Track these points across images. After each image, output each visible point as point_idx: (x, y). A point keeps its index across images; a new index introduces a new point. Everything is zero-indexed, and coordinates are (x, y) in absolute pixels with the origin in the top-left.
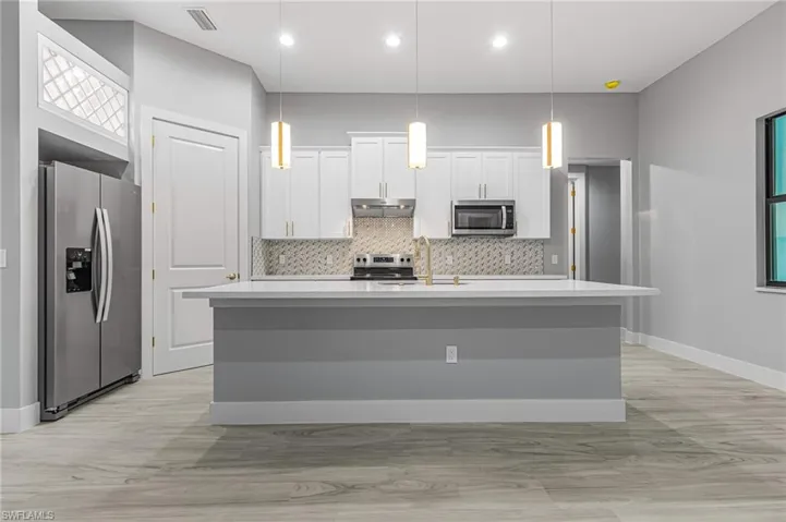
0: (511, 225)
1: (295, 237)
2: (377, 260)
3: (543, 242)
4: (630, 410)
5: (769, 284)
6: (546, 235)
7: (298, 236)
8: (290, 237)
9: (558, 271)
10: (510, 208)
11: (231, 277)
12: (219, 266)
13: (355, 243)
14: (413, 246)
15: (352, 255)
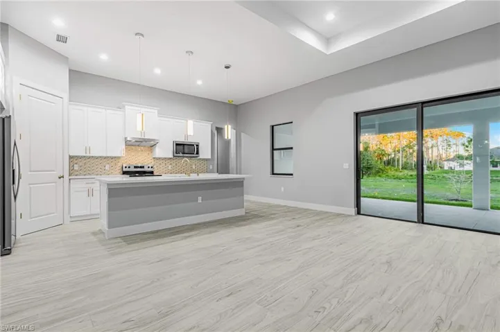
0: (197, 153)
1: (91, 155)
2: (135, 167)
3: (207, 160)
4: (246, 213)
5: (273, 174)
6: (210, 157)
7: (92, 154)
8: (88, 155)
9: (212, 172)
10: (197, 146)
11: (60, 178)
12: (54, 171)
13: (122, 159)
14: (152, 161)
15: (120, 164)
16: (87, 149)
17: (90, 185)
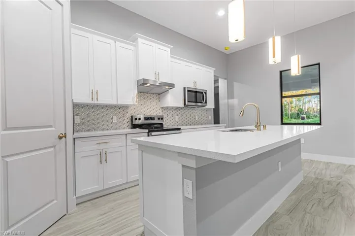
0: (206, 102)
2: (146, 119)
5: (283, 124)
6: (213, 107)
8: (95, 102)
9: (211, 122)
10: (206, 93)
11: (60, 138)
12: (51, 126)
13: (130, 109)
14: (160, 111)
15: (128, 116)
16: (94, 94)
17: (102, 146)
